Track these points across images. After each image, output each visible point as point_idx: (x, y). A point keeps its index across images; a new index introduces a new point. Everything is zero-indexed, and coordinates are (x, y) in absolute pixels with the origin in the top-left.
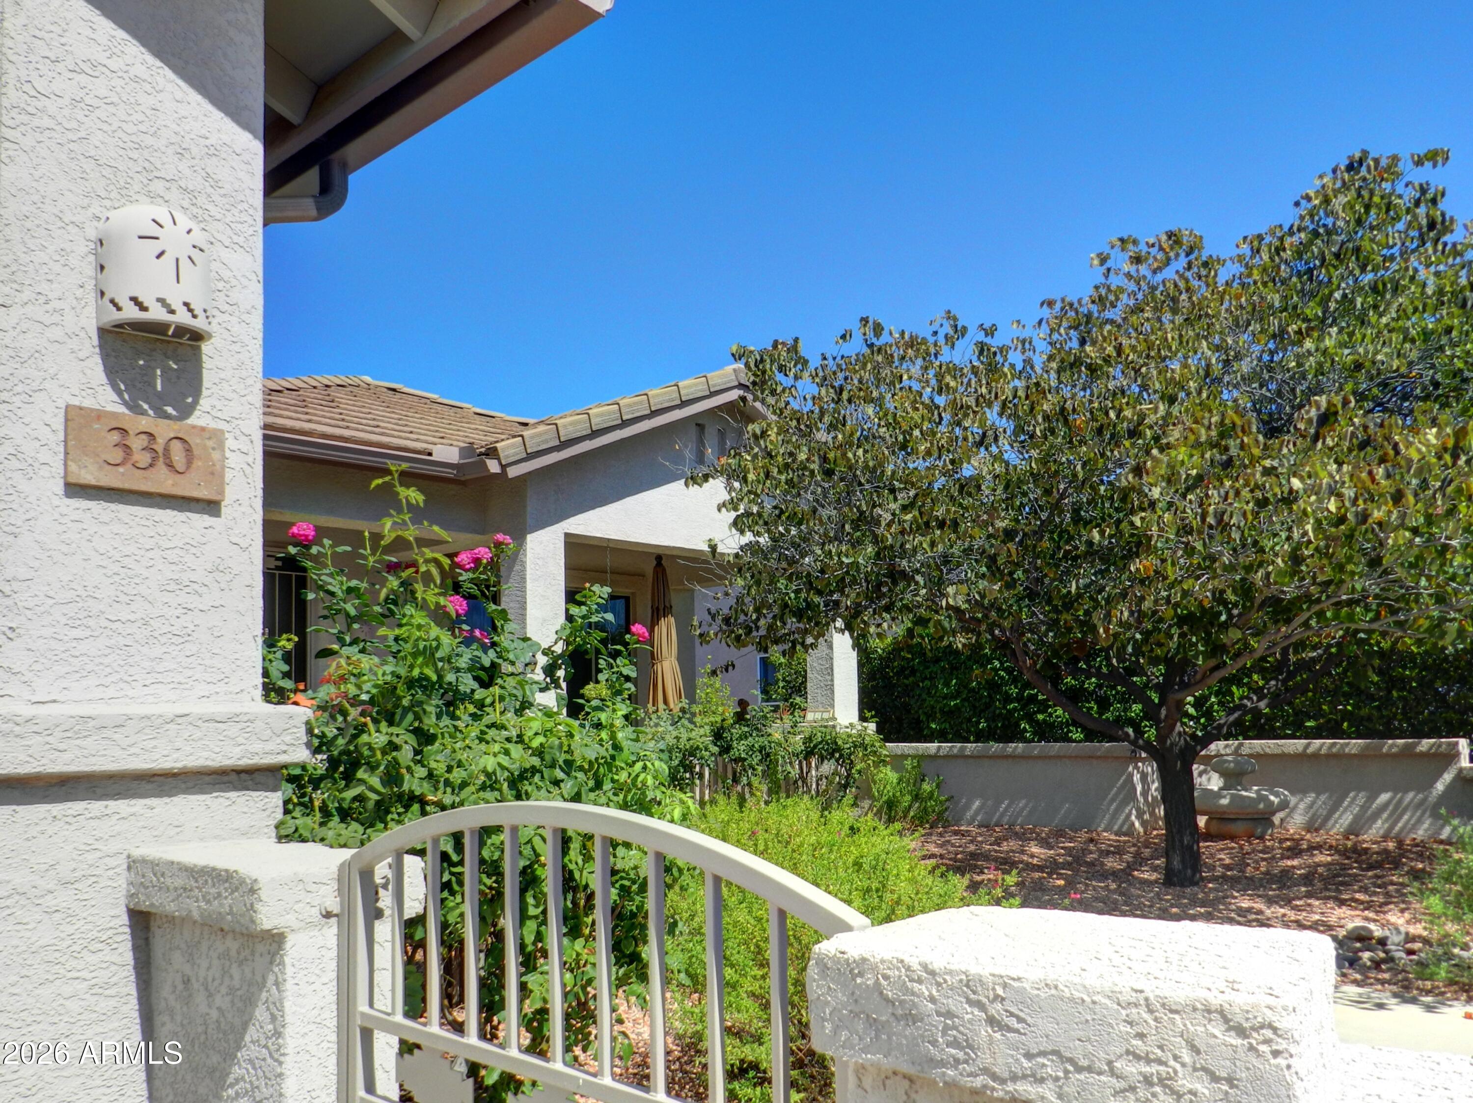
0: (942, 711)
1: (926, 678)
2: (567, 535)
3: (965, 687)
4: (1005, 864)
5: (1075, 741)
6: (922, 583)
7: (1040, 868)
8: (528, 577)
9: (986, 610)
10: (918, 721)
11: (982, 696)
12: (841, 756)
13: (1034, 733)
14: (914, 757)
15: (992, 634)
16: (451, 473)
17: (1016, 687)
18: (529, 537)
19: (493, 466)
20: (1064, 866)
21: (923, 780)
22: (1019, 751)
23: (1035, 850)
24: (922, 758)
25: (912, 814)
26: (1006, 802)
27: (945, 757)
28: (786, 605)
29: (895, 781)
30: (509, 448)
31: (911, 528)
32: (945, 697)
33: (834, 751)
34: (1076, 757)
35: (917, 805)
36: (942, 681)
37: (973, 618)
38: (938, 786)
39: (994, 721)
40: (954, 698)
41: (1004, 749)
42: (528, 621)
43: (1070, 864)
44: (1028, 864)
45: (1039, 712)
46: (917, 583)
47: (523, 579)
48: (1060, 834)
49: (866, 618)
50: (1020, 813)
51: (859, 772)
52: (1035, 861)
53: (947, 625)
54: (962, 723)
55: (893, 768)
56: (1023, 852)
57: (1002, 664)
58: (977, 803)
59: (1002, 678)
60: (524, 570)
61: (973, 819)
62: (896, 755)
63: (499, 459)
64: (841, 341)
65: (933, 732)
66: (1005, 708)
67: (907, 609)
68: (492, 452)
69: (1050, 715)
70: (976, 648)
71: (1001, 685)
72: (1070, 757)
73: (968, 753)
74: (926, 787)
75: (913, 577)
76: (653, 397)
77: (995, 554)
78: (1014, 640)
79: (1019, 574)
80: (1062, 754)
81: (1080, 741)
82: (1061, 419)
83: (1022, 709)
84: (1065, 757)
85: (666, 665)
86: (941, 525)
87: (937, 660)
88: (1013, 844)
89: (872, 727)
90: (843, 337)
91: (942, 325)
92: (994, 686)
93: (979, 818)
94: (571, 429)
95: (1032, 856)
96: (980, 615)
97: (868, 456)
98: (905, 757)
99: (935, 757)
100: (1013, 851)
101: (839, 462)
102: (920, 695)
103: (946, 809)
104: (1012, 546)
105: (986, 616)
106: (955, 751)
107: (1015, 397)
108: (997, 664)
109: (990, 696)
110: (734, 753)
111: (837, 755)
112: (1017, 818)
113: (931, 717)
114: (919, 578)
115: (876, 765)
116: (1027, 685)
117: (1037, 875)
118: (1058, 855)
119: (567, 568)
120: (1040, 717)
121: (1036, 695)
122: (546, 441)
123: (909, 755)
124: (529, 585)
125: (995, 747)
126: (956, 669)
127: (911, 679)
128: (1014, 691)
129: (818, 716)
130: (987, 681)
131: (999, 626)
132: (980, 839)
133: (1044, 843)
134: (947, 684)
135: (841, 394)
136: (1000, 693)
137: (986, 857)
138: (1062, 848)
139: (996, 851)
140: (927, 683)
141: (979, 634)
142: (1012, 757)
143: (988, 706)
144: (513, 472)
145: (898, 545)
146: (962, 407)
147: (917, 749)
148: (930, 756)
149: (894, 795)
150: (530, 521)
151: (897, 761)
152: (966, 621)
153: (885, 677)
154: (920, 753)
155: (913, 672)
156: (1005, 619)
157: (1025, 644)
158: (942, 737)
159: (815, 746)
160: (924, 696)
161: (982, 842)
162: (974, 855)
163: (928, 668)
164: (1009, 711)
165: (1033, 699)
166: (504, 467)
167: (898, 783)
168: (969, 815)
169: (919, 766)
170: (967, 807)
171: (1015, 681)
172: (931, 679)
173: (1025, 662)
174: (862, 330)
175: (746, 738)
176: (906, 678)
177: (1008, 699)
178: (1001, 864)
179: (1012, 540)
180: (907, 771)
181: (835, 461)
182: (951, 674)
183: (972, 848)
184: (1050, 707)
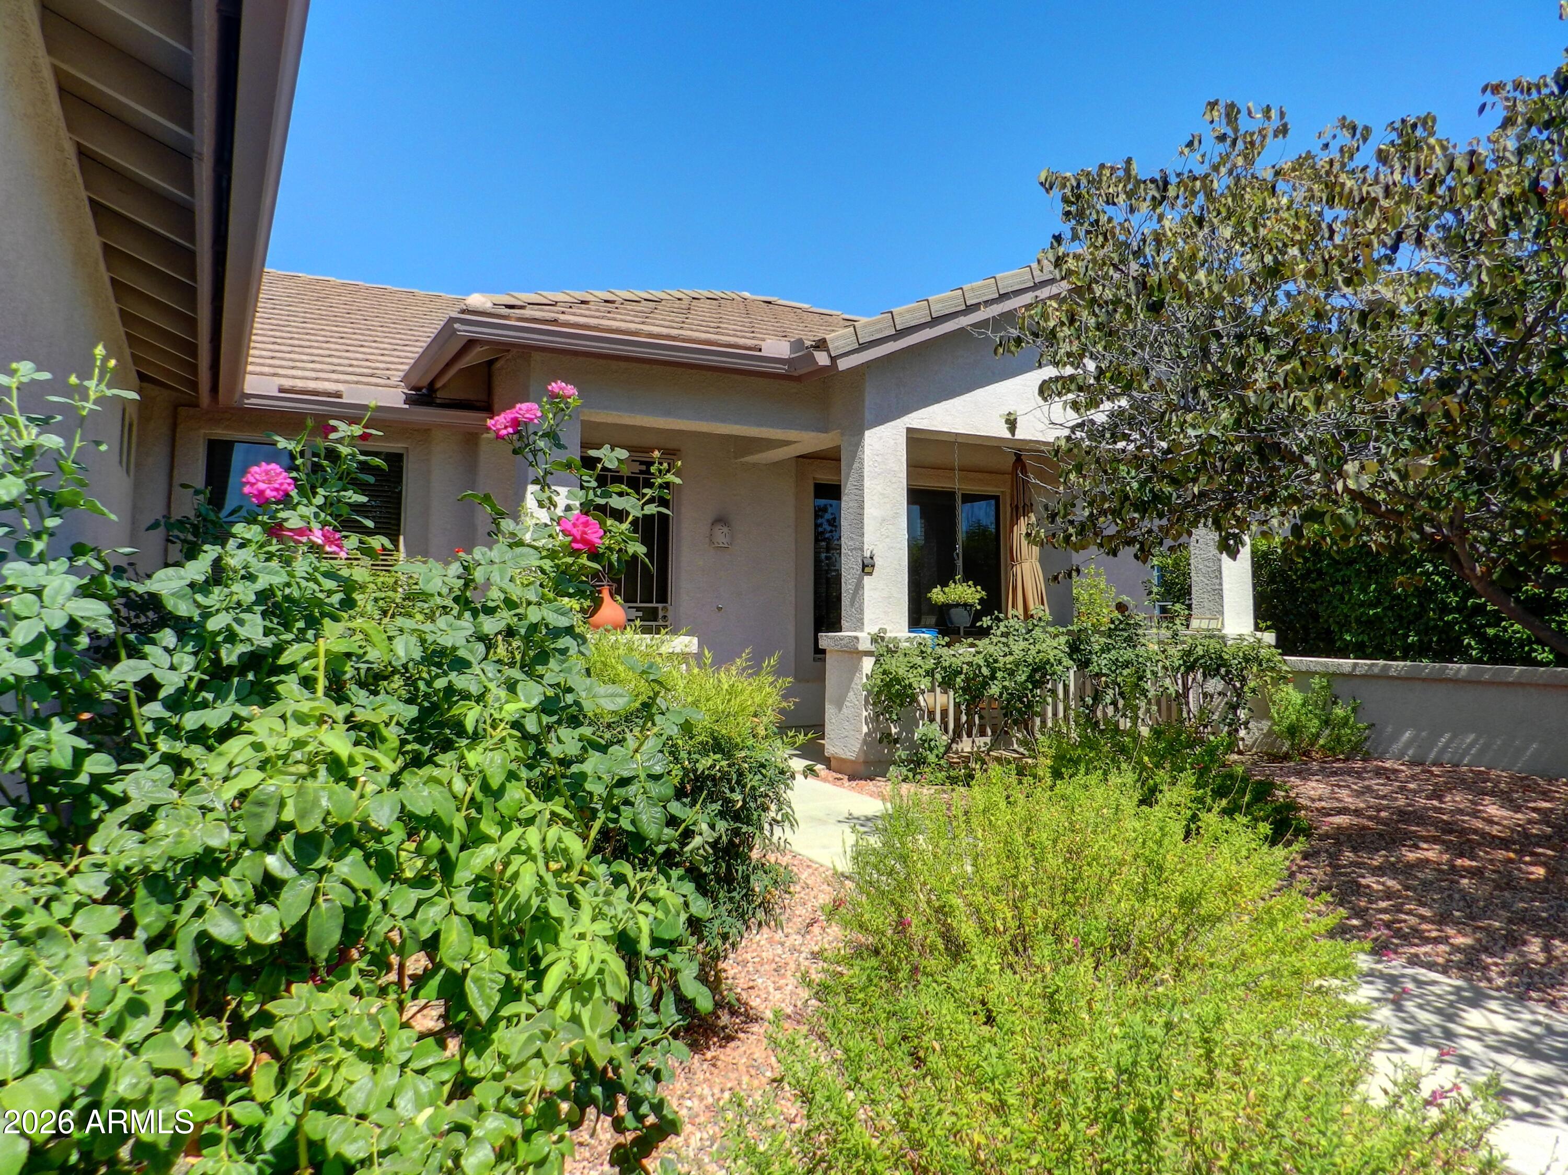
0: (1358, 620)
1: (1337, 583)
2: (909, 430)
3: (1388, 593)
4: (1451, 832)
5: (1541, 664)
6: (1313, 464)
7: (1505, 844)
8: (866, 474)
9: (1412, 500)
10: (1329, 632)
11: (1411, 605)
12: (1228, 672)
13: (1483, 651)
14: (1323, 675)
15: (1421, 531)
16: (782, 369)
17: (1456, 595)
18: (867, 433)
19: (822, 359)
20: (1544, 840)
21: (1335, 703)
22: (1462, 674)
23: (1493, 810)
24: (1333, 676)
25: (1321, 742)
26: (1447, 736)
27: (1363, 676)
28: (1127, 497)
29: (1299, 702)
30: (840, 339)
31: (1285, 381)
32: (1362, 604)
33: (1219, 666)
34: (1545, 686)
35: (1327, 732)
36: (1357, 587)
37: (1393, 511)
38: (1354, 710)
39: (1426, 634)
40: (1373, 605)
41: (1443, 670)
42: (866, 521)
43: (1548, 838)
44: (1483, 835)
45: (1489, 625)
46: (1306, 465)
47: (862, 477)
48: (1525, 785)
49: (1238, 513)
50: (1466, 752)
51: (1253, 691)
52: (1495, 830)
53: (1350, 520)
54: (1384, 635)
55: (1295, 688)
56: (1475, 814)
57: (1436, 567)
58: (1407, 734)
59: (1437, 583)
60: (861, 468)
61: (1402, 754)
62: (1300, 672)
63: (828, 351)
64: (1186, 151)
65: (1347, 644)
66: (1442, 619)
67: (1294, 499)
68: (821, 345)
69: (1505, 629)
70: (1398, 550)
71: (1435, 592)
72: (1537, 685)
73: (1392, 673)
74: (1339, 711)
75: (1301, 458)
76: (1002, 279)
77: (1423, 414)
78: (1455, 540)
79: (1462, 448)
80: (1523, 680)
81: (1547, 664)
82: (1533, 198)
83: (1464, 621)
84: (1531, 685)
85: (1026, 566)
86: (1334, 374)
87: (1351, 562)
88: (1457, 799)
89: (1269, 637)
90: (1190, 144)
91: (1334, 137)
92: (1426, 594)
93: (1410, 752)
94: (908, 316)
95: (1490, 821)
96: (1402, 508)
97: (1213, 278)
98: (1312, 674)
99: (1350, 676)
100: (1461, 812)
101: (1165, 286)
102: (1330, 602)
103: (1366, 739)
104: (1452, 402)
105: (1410, 507)
106: (1376, 670)
107: (1450, 169)
108: (1429, 567)
109: (1420, 604)
110: (1094, 668)
111: (1223, 671)
112: (1463, 757)
113: (1344, 626)
114: (1311, 460)
115: (1275, 682)
116: (1471, 593)
117: (1501, 854)
118: (1530, 822)
119: (909, 466)
120: (1491, 631)
121: (1485, 605)
122: (881, 330)
123: (1316, 673)
124: (867, 483)
125: (1427, 665)
126: (1376, 572)
127: (1319, 583)
128: (1453, 600)
129: (1204, 624)
130: (1417, 588)
131: (1431, 521)
132: (1412, 786)
133: (1507, 800)
134: (1364, 590)
135: (1165, 189)
136: (1434, 601)
137: (1420, 818)
138: (1534, 810)
139: (1436, 809)
140: (1339, 588)
141: (1400, 532)
142: (1455, 681)
143: (1418, 616)
144: (843, 364)
145: (1266, 406)
146: (1362, 200)
147: (1326, 665)
148: (1343, 675)
149: (1298, 720)
150: (868, 415)
151: (1301, 679)
152: (1381, 515)
153: (1286, 580)
154: (1331, 670)
155: (1320, 573)
156: (1441, 509)
157: (1472, 547)
158: (1360, 651)
159: (1196, 660)
160: (1336, 603)
161: (1415, 792)
162: (1403, 815)
163: (1339, 570)
164: (1447, 623)
165: (1480, 610)
166: (833, 359)
167: (1303, 705)
168: (1396, 747)
169: (1329, 686)
170: (1395, 738)
171: (1454, 587)
172: (1343, 583)
173: (1474, 569)
174: (1208, 117)
175: (1109, 650)
176: (1314, 582)
177: (1445, 609)
178: (1444, 832)
179: (1452, 392)
180: (1313, 691)
181: (1160, 285)
182: (1369, 578)
183: (1401, 802)
184: (1504, 619)
